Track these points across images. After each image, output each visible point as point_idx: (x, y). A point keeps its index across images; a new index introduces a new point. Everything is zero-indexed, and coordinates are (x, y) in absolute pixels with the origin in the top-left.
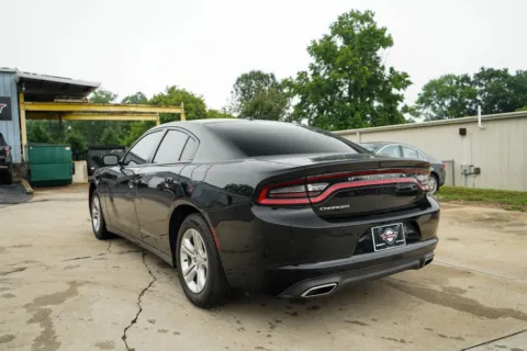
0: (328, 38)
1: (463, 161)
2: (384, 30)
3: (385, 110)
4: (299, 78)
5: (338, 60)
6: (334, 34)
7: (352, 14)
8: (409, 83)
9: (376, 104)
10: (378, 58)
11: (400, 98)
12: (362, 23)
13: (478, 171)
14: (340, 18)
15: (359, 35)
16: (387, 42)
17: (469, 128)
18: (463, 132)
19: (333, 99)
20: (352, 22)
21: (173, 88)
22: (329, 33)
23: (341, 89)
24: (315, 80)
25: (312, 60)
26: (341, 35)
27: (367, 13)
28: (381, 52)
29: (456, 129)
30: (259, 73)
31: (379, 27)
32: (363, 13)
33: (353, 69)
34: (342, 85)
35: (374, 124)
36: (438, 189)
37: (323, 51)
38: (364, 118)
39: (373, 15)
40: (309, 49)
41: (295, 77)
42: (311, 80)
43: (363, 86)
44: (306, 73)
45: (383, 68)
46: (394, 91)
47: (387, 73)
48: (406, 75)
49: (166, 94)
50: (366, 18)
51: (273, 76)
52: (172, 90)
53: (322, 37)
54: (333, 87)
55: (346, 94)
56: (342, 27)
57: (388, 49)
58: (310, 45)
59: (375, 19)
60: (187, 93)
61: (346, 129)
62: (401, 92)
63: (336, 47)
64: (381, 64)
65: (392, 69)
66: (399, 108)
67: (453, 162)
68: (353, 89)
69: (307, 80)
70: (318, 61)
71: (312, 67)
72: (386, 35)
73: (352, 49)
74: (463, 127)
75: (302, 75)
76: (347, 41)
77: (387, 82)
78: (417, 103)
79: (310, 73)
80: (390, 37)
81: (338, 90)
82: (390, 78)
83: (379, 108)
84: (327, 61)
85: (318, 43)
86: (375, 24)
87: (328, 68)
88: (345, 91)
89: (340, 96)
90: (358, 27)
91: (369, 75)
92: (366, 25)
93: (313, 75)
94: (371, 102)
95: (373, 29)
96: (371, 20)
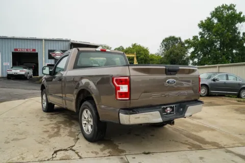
0: (209, 19)
2: (241, 13)
3: (239, 54)
4: (193, 39)
5: (214, 30)
6: (212, 17)
7: (223, 6)
9: (234, 51)
10: (237, 28)
12: (228, 11)
14: (216, 9)
15: (226, 17)
16: (242, 20)
19: (211, 49)
20: (222, 11)
21: (135, 44)
22: (210, 16)
23: (215, 44)
24: (201, 40)
25: (201, 30)
26: (216, 17)
27: (231, 5)
28: (238, 25)
30: (173, 37)
31: (238, 12)
32: (229, 5)
33: (222, 34)
34: (216, 42)
35: (232, 62)
37: (206, 26)
38: (227, 58)
39: (234, 6)
40: (199, 25)
41: (191, 38)
43: (227, 42)
44: (197, 37)
45: (239, 33)
46: (244, 45)
47: (241, 35)
49: (131, 47)
50: (231, 7)
51: (180, 39)
52: (134, 45)
53: (206, 19)
54: (211, 43)
56: (217, 13)
57: (242, 23)
58: (200, 23)
59: (235, 8)
60: (141, 47)
61: (217, 64)
63: (214, 23)
64: (238, 31)
65: (244, 33)
68: (222, 44)
69: (198, 40)
70: (203, 31)
71: (200, 34)
72: (242, 16)
73: (222, 24)
75: (195, 38)
76: (219, 20)
77: (241, 40)
79: (199, 37)
80: (244, 17)
82: (242, 38)
83: (236, 53)
84: (209, 30)
85: (204, 22)
86: (236, 11)
87: (209, 34)
88: (218, 45)
89: (215, 48)
90: (226, 13)
91: (231, 36)
92: (230, 12)
93: (201, 38)
94: (232, 50)
95: (234, 13)
96: (233, 9)
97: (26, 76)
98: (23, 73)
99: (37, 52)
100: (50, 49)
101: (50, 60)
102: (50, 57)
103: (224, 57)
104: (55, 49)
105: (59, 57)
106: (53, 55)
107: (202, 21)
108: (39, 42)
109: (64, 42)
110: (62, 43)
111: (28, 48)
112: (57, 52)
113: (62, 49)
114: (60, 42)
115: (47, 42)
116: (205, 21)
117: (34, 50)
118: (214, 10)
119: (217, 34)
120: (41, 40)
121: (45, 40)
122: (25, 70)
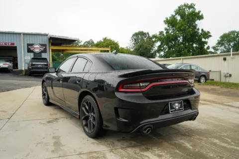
0: (173, 16)
1: (225, 71)
2: (200, 12)
3: (198, 48)
4: (160, 34)
5: (177, 26)
6: (176, 14)
7: (185, 5)
8: (210, 36)
9: (194, 45)
10: (196, 25)
11: (206, 43)
12: (189, 9)
13: (230, 76)
14: (179, 7)
15: (188, 15)
16: (201, 18)
17: (227, 58)
18: (225, 59)
19: (175, 43)
20: (184, 9)
21: (106, 38)
22: (174, 14)
23: (179, 39)
24: (167, 35)
25: (166, 26)
26: (179, 14)
27: (191, 4)
28: (198, 22)
29: (222, 58)
30: (142, 32)
31: (197, 11)
32: (190, 4)
33: (184, 30)
34: (179, 37)
35: (193, 55)
36: (206, 81)
37: (171, 22)
38: (189, 51)
39: (194, 5)
40: (164, 21)
41: (158, 33)
42: (165, 35)
43: (188, 37)
44: (163, 32)
45: (198, 29)
46: (203, 40)
47: (200, 31)
48: (209, 32)
49: (102, 41)
50: (191, 6)
51: (148, 34)
52: (105, 39)
53: (171, 16)
54: (175, 38)
55: (181, 41)
56: (180, 11)
57: (201, 20)
58: (165, 19)
59: (195, 7)
60: (111, 41)
61: (180, 56)
62: (207, 40)
63: (177, 20)
64: (197, 27)
65: (202, 30)
66: (205, 47)
67: (220, 71)
68: (184, 39)
69: (163, 35)
70: (168, 27)
71: (166, 29)
72: (200, 14)
73: (184, 21)
74: (225, 57)
75: (161, 33)
76: (182, 17)
77: (200, 35)
78: (217, 44)
79: (165, 32)
80: (202, 15)
81: (177, 39)
82: (201, 33)
83: (196, 47)
84: (173, 26)
85: (169, 19)
86: (195, 9)
87: (173, 29)
88: (181, 39)
89: (178, 42)
90: (188, 11)
91: (191, 32)
92: (191, 10)
93: (166, 33)
94: (192, 44)
95: (194, 12)
96: (193, 8)
97: (9, 69)
98: (6, 66)
99: (15, 45)
100: (28, 43)
101: (29, 54)
102: (29, 51)
103: (186, 50)
104: (33, 43)
105: (38, 50)
106: (32, 49)
107: (167, 18)
108: (18, 36)
109: (43, 37)
110: (41, 37)
111: (7, 42)
112: (36, 46)
113: (41, 43)
114: (38, 36)
115: (25, 36)
116: (170, 17)
117: (13, 44)
118: (177, 8)
119: (180, 30)
120: (20, 34)
121: (24, 34)
122: (8, 63)
